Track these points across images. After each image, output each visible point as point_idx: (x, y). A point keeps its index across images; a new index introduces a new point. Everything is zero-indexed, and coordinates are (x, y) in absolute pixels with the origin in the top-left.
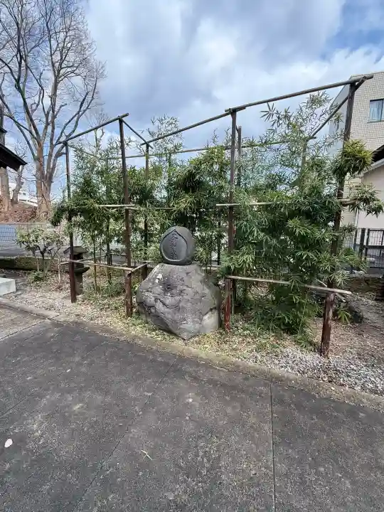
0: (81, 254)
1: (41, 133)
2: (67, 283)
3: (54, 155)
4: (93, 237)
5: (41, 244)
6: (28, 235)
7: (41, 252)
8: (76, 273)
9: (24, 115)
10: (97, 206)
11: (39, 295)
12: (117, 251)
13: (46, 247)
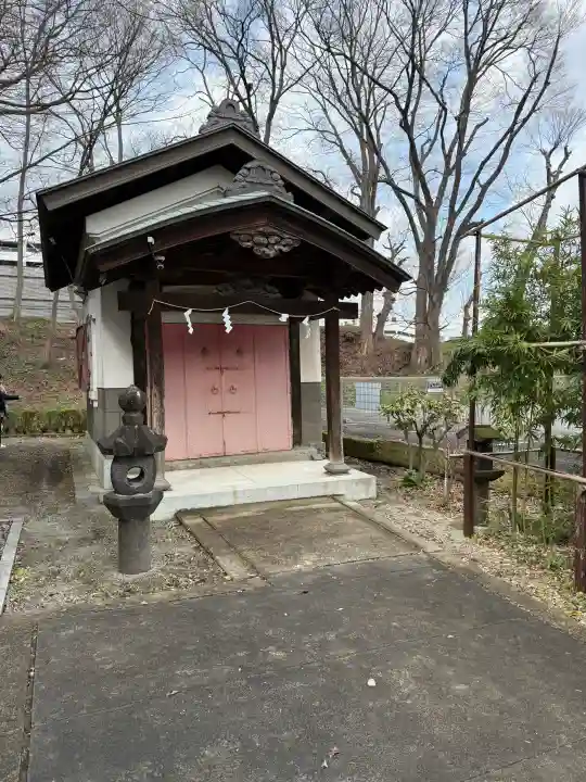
0: (490, 440)
1: (434, 196)
2: (459, 500)
3: (454, 233)
4: (515, 408)
5: (420, 417)
6: (402, 402)
7: (418, 433)
8: (477, 476)
9: (409, 172)
10: (525, 344)
11: (411, 510)
12: (565, 441)
13: (426, 425)
